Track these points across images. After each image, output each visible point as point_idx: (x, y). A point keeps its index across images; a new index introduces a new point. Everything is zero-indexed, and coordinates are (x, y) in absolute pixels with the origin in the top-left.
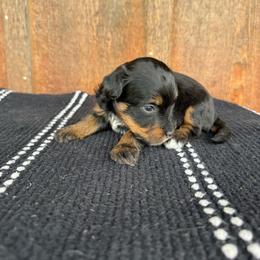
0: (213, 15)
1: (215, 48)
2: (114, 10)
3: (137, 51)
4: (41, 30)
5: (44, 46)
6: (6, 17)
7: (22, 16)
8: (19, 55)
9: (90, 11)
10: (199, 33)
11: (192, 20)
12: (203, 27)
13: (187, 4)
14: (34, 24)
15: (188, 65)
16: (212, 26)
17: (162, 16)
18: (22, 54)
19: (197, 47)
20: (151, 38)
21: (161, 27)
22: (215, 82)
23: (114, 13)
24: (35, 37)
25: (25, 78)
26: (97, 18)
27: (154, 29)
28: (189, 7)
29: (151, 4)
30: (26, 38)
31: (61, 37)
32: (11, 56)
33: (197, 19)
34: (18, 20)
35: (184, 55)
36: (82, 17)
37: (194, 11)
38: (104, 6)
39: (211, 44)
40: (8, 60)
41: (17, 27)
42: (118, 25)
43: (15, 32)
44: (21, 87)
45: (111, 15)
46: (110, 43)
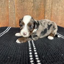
0: (60, 7)
1: (61, 15)
2: (37, 6)
3: (42, 16)
4: (18, 11)
5: (18, 15)
6: (9, 7)
7: (13, 7)
8: (12, 17)
9: (31, 6)
10: (57, 12)
11: (56, 9)
12: (58, 10)
13: (54, 5)
14: (16, 9)
15: (55, 20)
16: (60, 10)
17: (49, 8)
18: (13, 17)
19: (57, 15)
20: (46, 13)
21: (48, 10)
22: (61, 24)
23: (37, 7)
24: (16, 13)
25: (14, 23)
26: (32, 8)
27: (47, 11)
28: (55, 5)
29: (46, 5)
30: (14, 13)
31: (23, 13)
32: (10, 17)
33: (57, 8)
34: (12, 8)
35: (54, 17)
36: (28, 8)
37: (56, 6)
38: (34, 5)
39: (60, 14)
40: (9, 19)
41: (12, 10)
42: (37, 10)
43: (11, 11)
44: (12, 25)
45: (36, 7)
46: (35, 14)
